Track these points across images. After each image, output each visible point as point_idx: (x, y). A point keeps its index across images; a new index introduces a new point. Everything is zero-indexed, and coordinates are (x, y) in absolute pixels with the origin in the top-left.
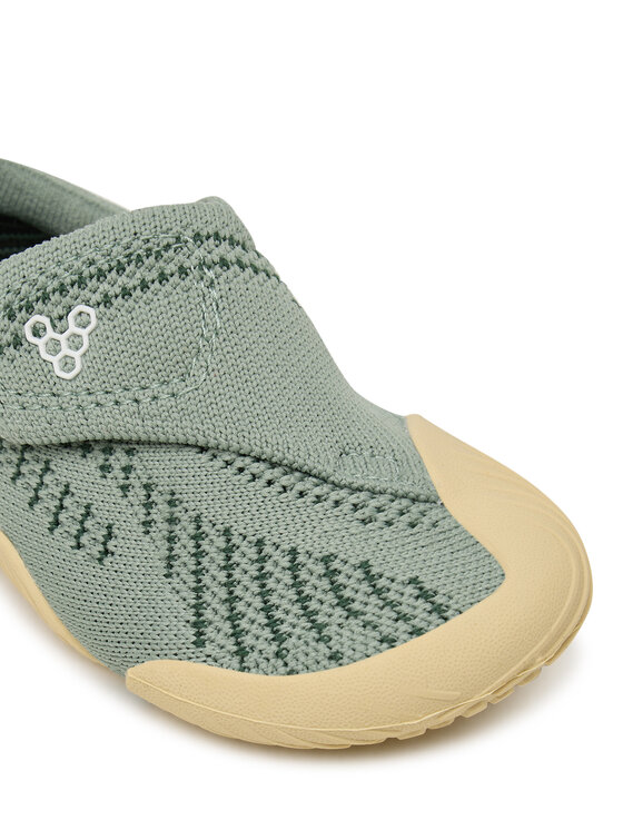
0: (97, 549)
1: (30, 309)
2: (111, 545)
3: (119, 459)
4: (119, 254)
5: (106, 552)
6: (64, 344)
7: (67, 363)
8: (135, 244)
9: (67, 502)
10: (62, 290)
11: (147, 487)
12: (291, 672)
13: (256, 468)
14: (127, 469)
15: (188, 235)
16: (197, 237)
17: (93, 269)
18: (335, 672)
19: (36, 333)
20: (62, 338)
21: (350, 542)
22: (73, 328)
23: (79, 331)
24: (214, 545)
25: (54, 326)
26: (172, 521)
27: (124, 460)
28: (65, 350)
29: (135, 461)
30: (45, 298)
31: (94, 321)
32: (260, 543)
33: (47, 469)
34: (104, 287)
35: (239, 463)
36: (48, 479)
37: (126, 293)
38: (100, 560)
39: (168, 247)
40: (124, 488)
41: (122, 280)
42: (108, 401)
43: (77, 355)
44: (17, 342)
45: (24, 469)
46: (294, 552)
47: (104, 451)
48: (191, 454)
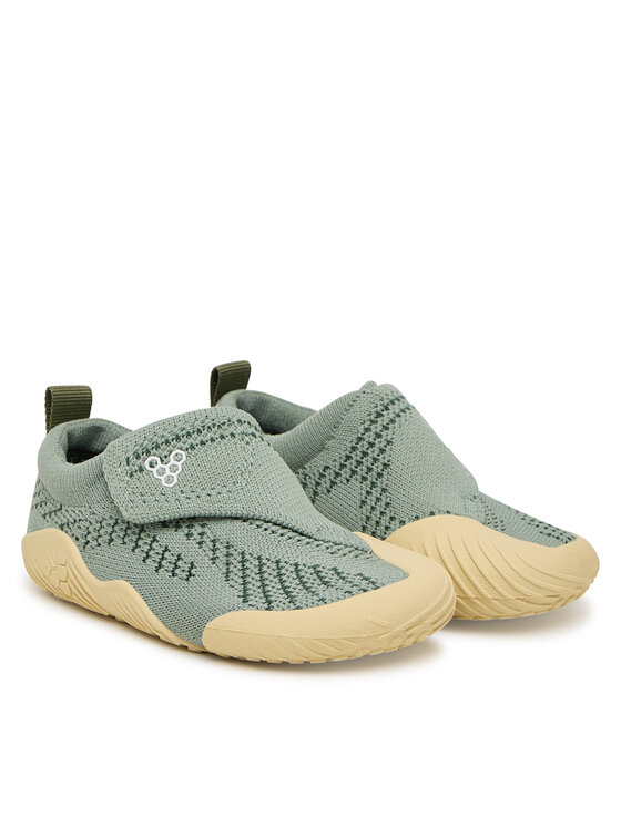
0: (184, 575)
1: (148, 453)
2: (193, 571)
3: (197, 529)
4: (198, 425)
5: (190, 575)
6: (168, 470)
7: (169, 480)
8: (207, 421)
9: (167, 554)
10: (167, 442)
11: (213, 541)
12: (298, 608)
13: (274, 528)
14: (201, 534)
15: (235, 420)
16: (239, 421)
17: (184, 432)
18: (323, 607)
19: (151, 466)
20: (167, 467)
21: (326, 561)
22: (172, 462)
23: (176, 463)
24: (252, 565)
25: (162, 461)
26: (228, 555)
27: (200, 530)
28: (168, 473)
29: (206, 530)
30: (157, 447)
31: (184, 458)
32: (278, 562)
33: (155, 540)
34: (191, 440)
35: (265, 526)
36: (154, 545)
37: (202, 443)
38: (187, 580)
39: (224, 423)
40: (200, 543)
41: (200, 438)
42: (193, 496)
43: (175, 475)
44: (141, 470)
45: (140, 543)
46: (296, 565)
47: (188, 527)
48: (238, 523)
